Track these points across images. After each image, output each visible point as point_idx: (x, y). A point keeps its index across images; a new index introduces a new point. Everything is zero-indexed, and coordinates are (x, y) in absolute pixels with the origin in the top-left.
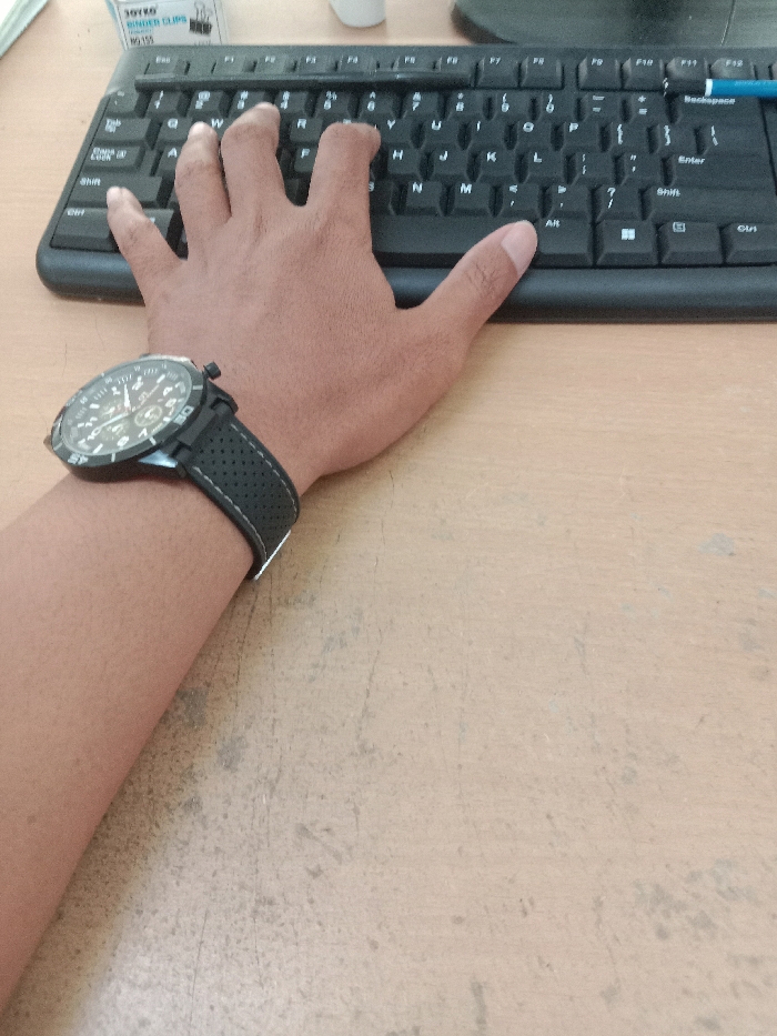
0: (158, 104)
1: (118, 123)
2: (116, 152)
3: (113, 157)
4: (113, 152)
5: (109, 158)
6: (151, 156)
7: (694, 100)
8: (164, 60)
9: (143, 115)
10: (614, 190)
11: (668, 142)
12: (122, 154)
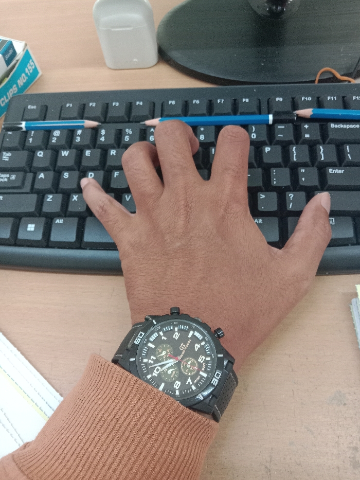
0: (31, 140)
1: (9, 154)
2: (10, 176)
3: (9, 178)
4: (8, 176)
5: (6, 180)
6: (30, 176)
7: (336, 126)
8: (32, 107)
9: (23, 149)
10: (292, 196)
11: (323, 159)
12: (13, 177)
